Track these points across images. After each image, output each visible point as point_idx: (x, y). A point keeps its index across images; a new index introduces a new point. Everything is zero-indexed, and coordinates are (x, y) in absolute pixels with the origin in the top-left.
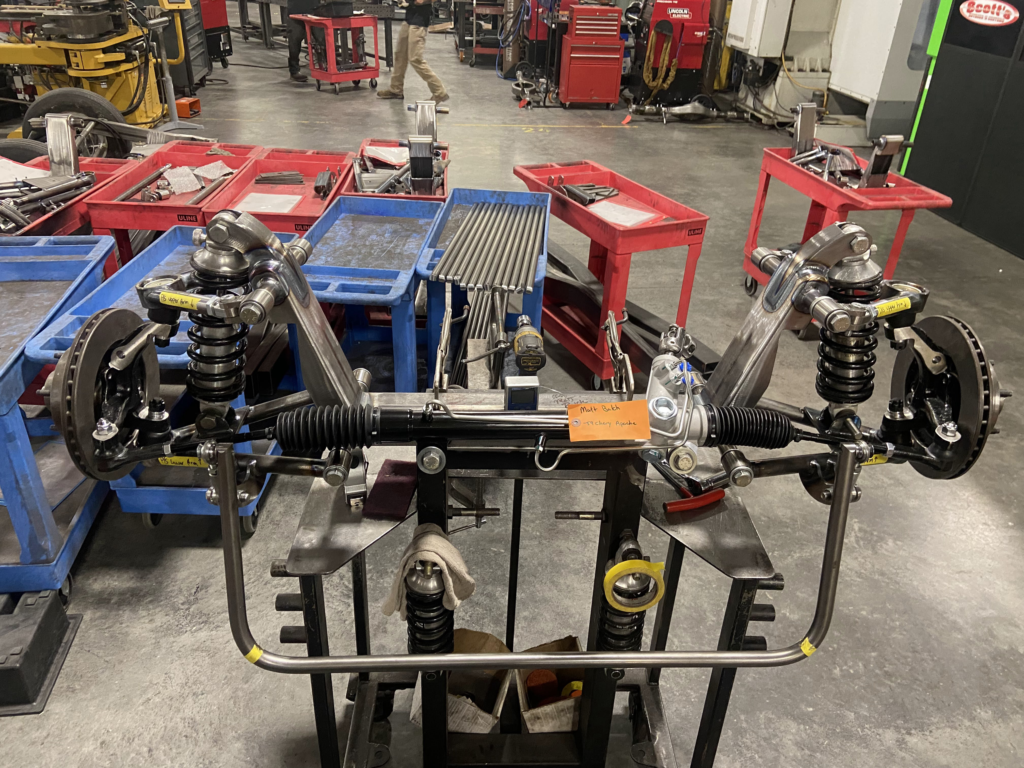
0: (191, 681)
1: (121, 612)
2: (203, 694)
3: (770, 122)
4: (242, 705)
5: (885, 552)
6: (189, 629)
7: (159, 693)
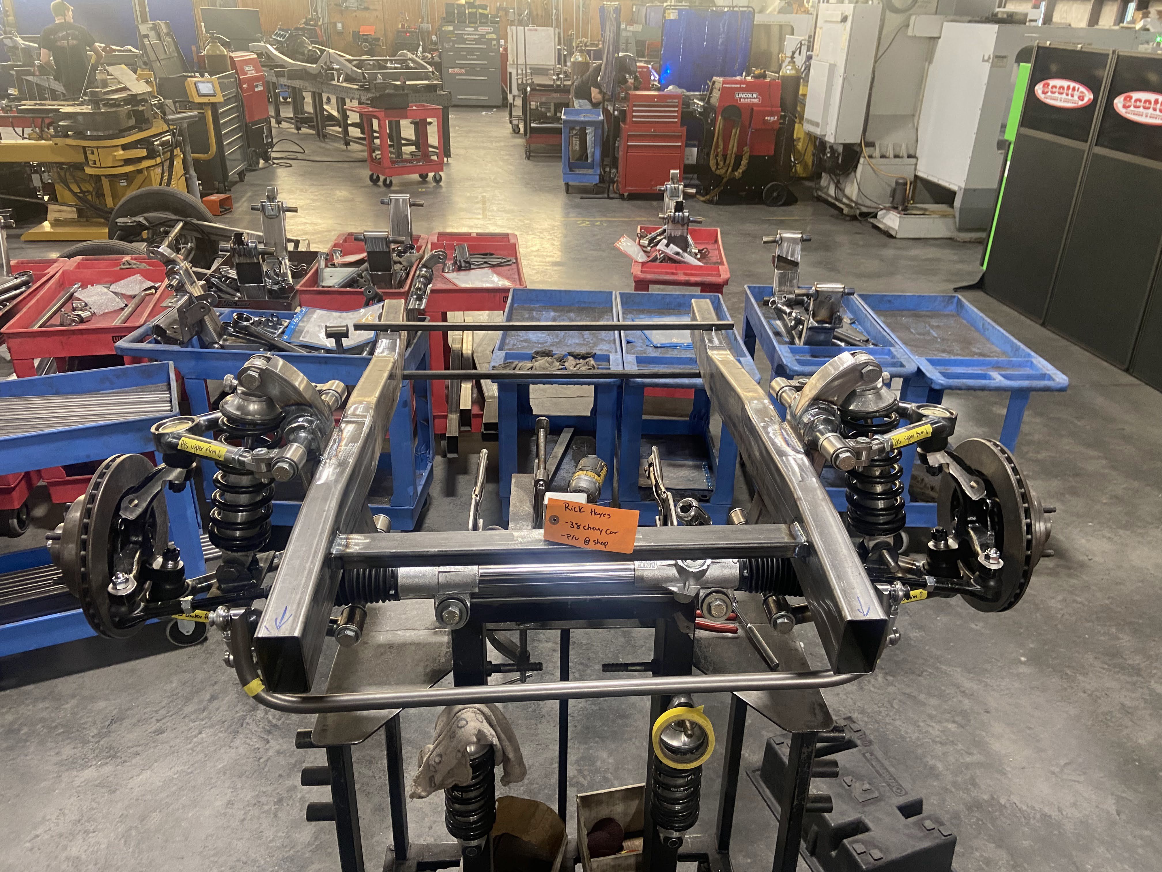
0: (85, 818)
1: (28, 744)
2: (94, 832)
3: (852, 213)
4: (133, 844)
5: (872, 689)
6: (94, 763)
7: (50, 829)
